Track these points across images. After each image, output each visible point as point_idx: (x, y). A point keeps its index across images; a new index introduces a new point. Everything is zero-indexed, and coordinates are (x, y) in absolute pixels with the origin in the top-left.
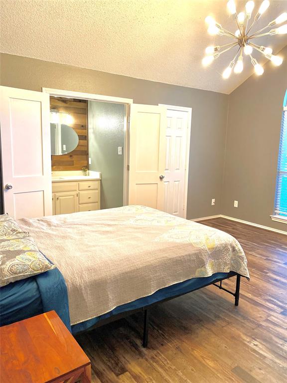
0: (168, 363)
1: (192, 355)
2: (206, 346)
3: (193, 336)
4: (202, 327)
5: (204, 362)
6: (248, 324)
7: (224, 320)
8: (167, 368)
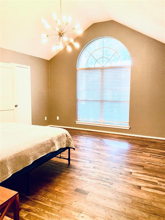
0: (43, 198)
1: (54, 191)
2: (60, 185)
3: (52, 183)
4: (56, 178)
5: (61, 192)
6: (76, 170)
7: (65, 172)
8: (43, 200)
